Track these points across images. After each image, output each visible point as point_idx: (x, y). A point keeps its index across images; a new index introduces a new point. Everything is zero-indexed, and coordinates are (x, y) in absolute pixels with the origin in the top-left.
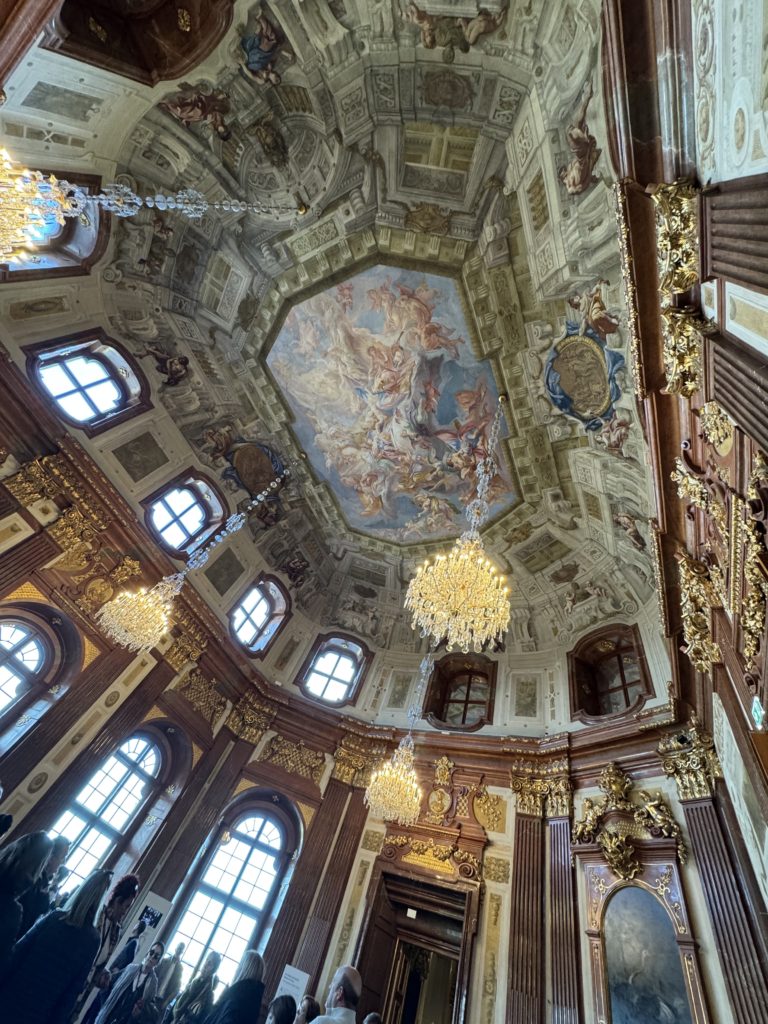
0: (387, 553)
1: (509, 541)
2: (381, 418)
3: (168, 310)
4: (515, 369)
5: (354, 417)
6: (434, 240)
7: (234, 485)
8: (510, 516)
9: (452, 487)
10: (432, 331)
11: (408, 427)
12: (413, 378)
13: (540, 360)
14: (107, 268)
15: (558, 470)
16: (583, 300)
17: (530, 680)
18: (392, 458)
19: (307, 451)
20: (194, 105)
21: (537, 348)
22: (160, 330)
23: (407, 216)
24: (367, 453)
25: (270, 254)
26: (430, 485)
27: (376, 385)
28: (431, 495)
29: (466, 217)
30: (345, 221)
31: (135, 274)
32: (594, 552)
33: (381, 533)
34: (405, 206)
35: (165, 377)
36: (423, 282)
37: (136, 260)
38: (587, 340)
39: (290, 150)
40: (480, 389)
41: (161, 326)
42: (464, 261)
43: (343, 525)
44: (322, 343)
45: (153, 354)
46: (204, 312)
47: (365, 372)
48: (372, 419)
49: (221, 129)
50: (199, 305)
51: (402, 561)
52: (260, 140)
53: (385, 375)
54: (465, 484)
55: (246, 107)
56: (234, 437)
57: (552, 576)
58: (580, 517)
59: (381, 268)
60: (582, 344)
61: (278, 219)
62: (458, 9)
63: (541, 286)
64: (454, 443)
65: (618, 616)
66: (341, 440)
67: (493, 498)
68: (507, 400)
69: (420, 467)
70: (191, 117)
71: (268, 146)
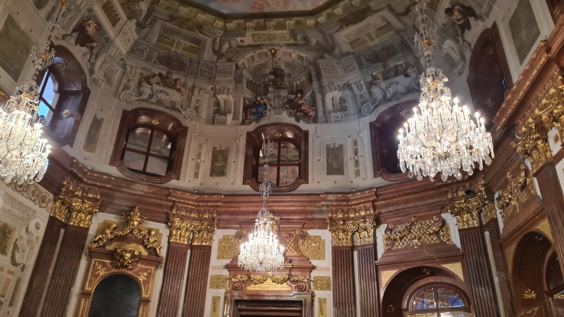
6: (182, 14)
20: (302, 111)
23: (201, 29)
25: (310, 40)
29: (160, 17)
30: (245, 38)
34: (202, 33)
46: (400, 26)
49: (299, 95)
52: (283, 82)
55: (280, 96)
61: (294, 52)
62: (161, 88)
70: (308, 108)
71: (280, 78)
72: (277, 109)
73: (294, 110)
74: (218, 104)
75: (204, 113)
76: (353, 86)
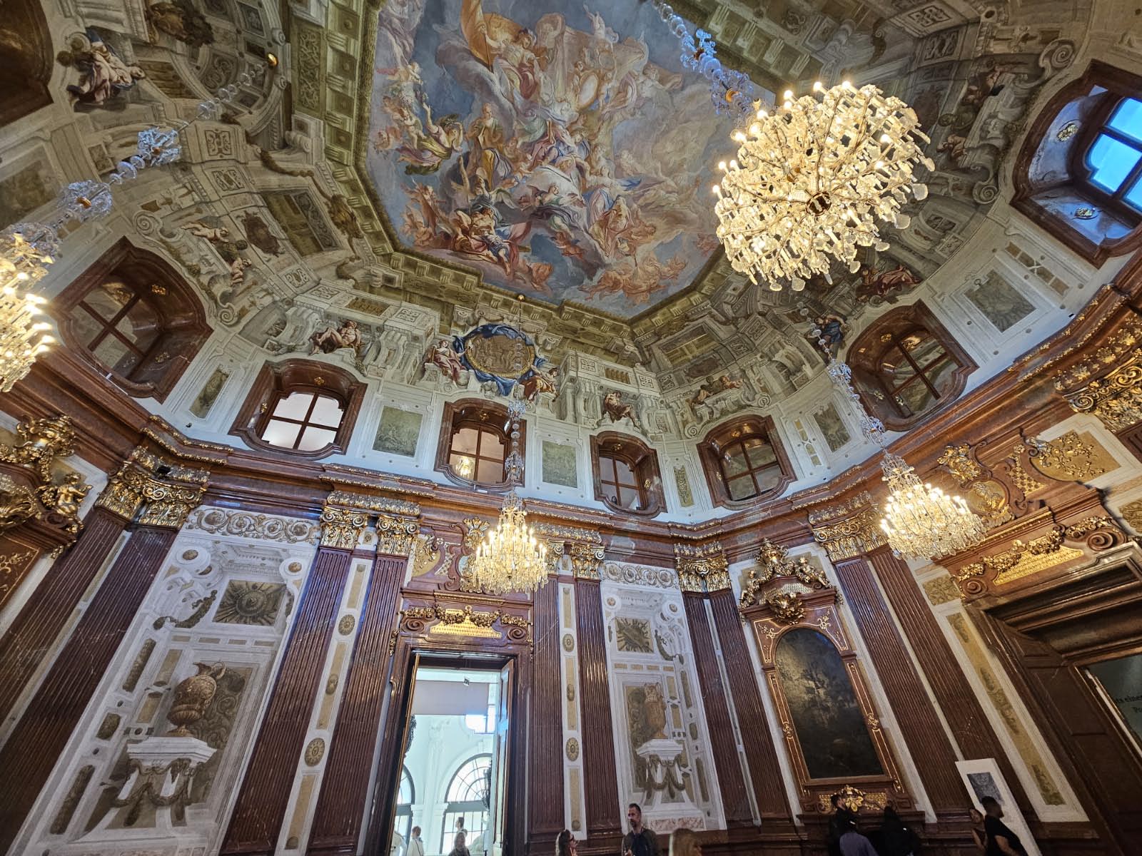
1: (335, 200)
2: (592, 179)
3: (968, 24)
4: (537, 316)
5: (619, 146)
6: (660, 323)
8: (378, 226)
9: (453, 191)
10: (615, 286)
11: (558, 200)
12: (598, 246)
13: (531, 332)
15: (423, 297)
18: (537, 147)
20: (888, 286)
21: (541, 335)
23: (688, 318)
24: (566, 117)
26: (470, 166)
27: (624, 207)
28: (454, 155)
29: (650, 343)
31: (1016, 64)
32: (298, 279)
34: (693, 320)
36: (649, 302)
38: (526, 369)
40: (542, 286)
42: (632, 329)
47: (644, 207)
48: (598, 168)
49: (866, 273)
53: (623, 223)
54: (450, 209)
57: (258, 219)
58: (355, 287)
59: (687, 284)
60: (526, 364)
62: (715, 398)
63: (577, 356)
64: (507, 233)
65: (212, 303)
66: (611, 95)
67: (414, 226)
68: (516, 298)
69: (502, 174)
70: (893, 274)
72: (853, 313)
73: (877, 294)
74: (782, 366)
75: (776, 387)
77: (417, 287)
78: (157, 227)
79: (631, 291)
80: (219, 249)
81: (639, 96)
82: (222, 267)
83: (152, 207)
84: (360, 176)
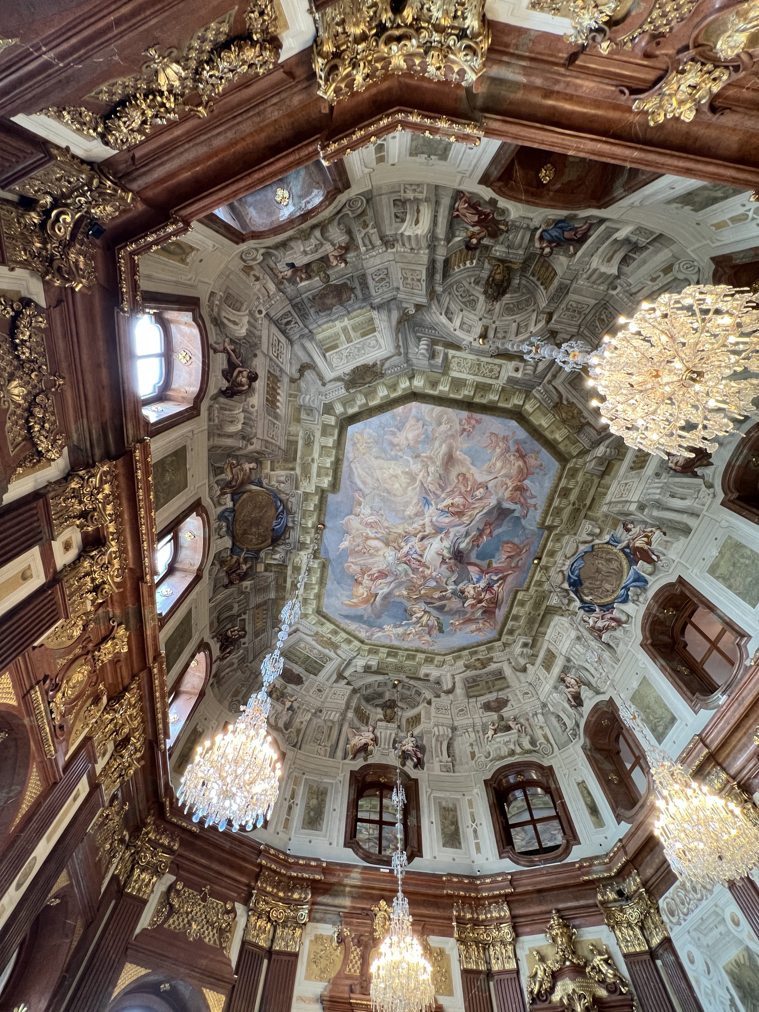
0: (344, 646)
1: (467, 667)
2: (429, 530)
3: (271, 319)
4: (558, 545)
5: (403, 518)
6: (565, 431)
7: (224, 529)
8: (483, 648)
9: (451, 610)
10: (520, 489)
11: (447, 548)
13: (577, 547)
14: (256, 249)
15: (540, 626)
16: (636, 530)
17: (451, 806)
18: (413, 566)
19: (327, 524)
20: (479, 213)
21: (581, 539)
22: (250, 333)
23: (557, 403)
24: (393, 553)
25: (427, 350)
26: (433, 601)
27: (445, 503)
28: (427, 609)
29: (594, 432)
30: (510, 374)
31: (271, 269)
32: (527, 693)
33: (352, 626)
34: (561, 396)
35: (225, 384)
36: (538, 453)
37: (289, 260)
38: (621, 554)
39: (507, 296)
40: (524, 547)
41: (252, 329)
42: (574, 457)
43: (314, 606)
44: (420, 446)
45: (228, 353)
46: (309, 345)
47: (443, 489)
48: (419, 527)
50: (311, 336)
51: (354, 658)
52: (492, 272)
53: (458, 500)
54: (463, 611)
55: (508, 247)
56: (253, 477)
57: (484, 704)
58: (533, 664)
59: (514, 423)
60: (615, 554)
61: (455, 330)
63: (610, 503)
64: (477, 576)
65: (534, 754)
66: (374, 531)
67: (479, 630)
68: (538, 564)
69: (435, 584)
70: (465, 216)
71: (494, 280)
72: (525, 226)
73: (493, 217)
75: (660, 257)
76: (379, 242)
77: (530, 628)
78: (483, 759)
79: (524, 473)
80: (501, 731)
81: (371, 515)
82: (513, 735)
83: (473, 755)
84: (449, 654)
